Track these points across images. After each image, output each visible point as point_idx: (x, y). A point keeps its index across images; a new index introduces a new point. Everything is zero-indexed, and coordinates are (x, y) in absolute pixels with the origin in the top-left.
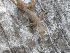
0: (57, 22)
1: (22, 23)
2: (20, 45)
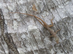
0: (65, 36)
1: (46, 35)
2: (44, 48)
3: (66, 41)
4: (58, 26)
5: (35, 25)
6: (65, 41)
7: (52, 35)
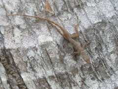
0: (98, 52)
1: (67, 51)
2: (64, 72)
3: (100, 61)
4: (86, 35)
5: (49, 34)
6: (98, 60)
7: (77, 51)
